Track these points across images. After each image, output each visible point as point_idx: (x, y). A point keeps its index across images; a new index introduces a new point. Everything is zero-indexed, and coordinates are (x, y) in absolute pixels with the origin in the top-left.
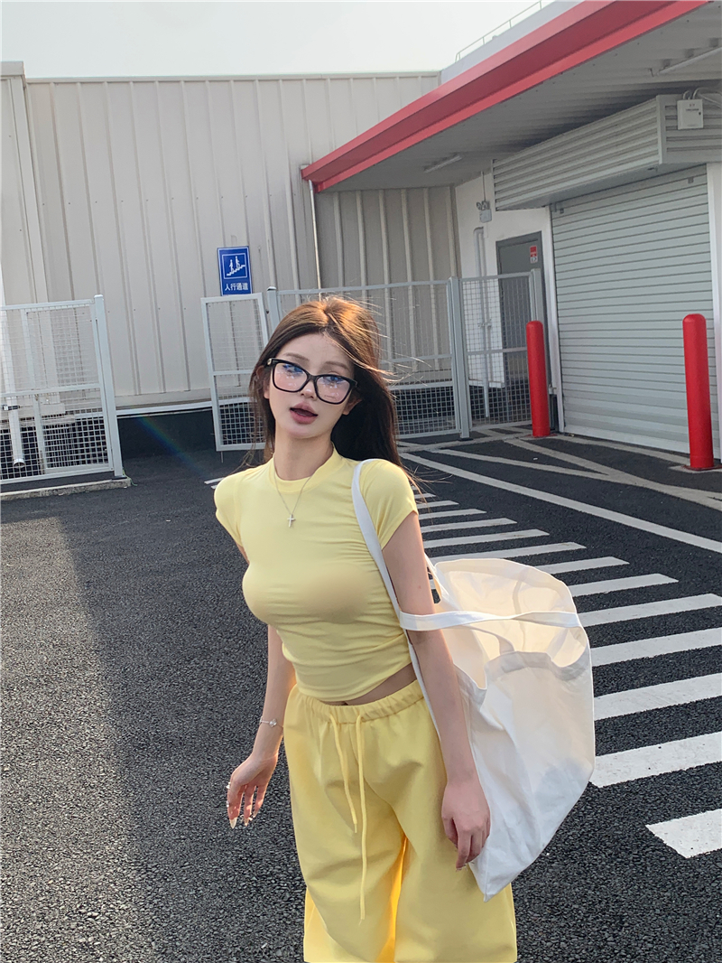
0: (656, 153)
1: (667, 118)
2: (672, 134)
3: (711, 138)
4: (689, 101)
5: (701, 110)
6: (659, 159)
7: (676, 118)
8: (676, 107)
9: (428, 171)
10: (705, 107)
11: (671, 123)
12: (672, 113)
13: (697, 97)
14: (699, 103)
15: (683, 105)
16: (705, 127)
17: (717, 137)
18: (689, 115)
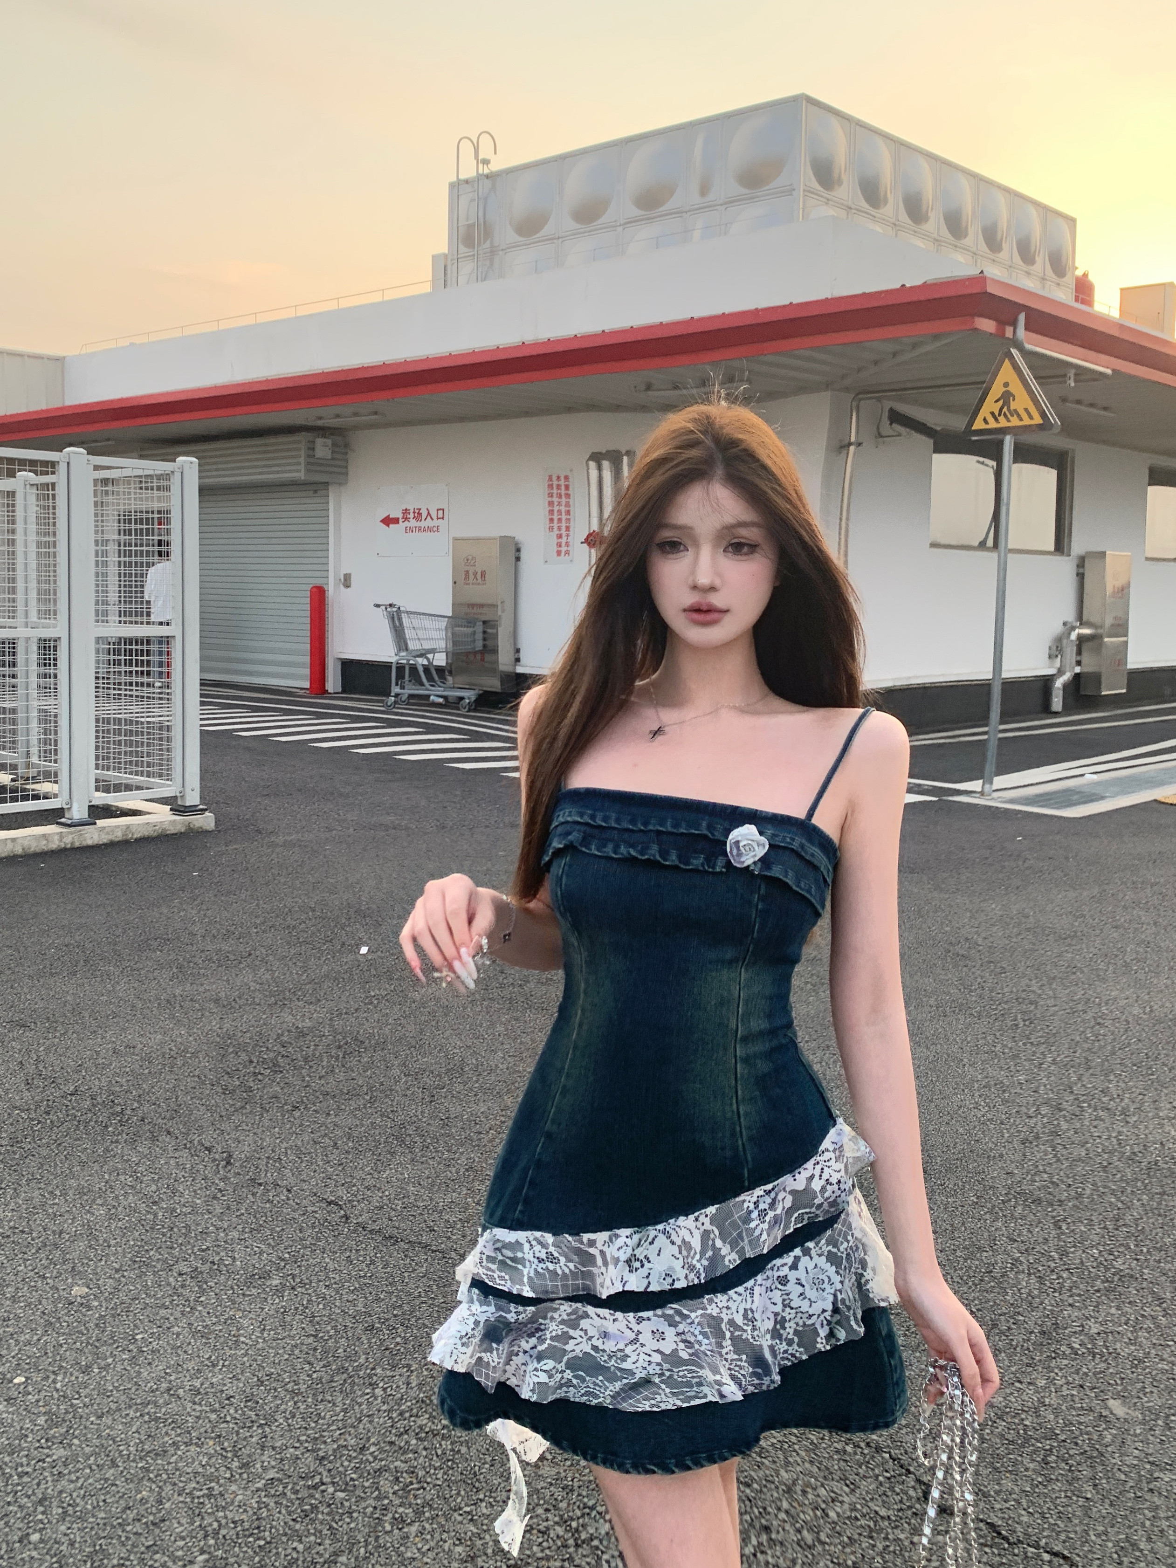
0: (298, 471)
1: (309, 449)
2: (311, 460)
3: (335, 466)
4: (323, 440)
5: (331, 446)
6: (301, 475)
7: (314, 449)
8: (314, 442)
10: (333, 445)
11: (311, 453)
12: (312, 446)
13: (328, 437)
14: (329, 442)
15: (319, 441)
16: (332, 459)
17: (340, 467)
18: (323, 449)
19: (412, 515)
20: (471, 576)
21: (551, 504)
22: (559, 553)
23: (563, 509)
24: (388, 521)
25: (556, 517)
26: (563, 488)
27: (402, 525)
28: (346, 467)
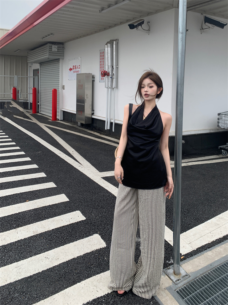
0: (47, 55)
2: (51, 52)
3: (60, 54)
4: (54, 46)
5: (57, 48)
6: (48, 57)
7: (52, 49)
8: (52, 46)
9: (15, 52)
11: (50, 50)
12: (51, 48)
13: (56, 45)
14: (56, 46)
15: (53, 46)
16: (58, 51)
17: (62, 54)
18: (55, 48)
19: (74, 68)
20: (80, 86)
21: (100, 61)
22: (102, 78)
23: (103, 63)
24: (71, 69)
25: (101, 66)
26: (103, 56)
27: (73, 70)
28: (64, 54)
